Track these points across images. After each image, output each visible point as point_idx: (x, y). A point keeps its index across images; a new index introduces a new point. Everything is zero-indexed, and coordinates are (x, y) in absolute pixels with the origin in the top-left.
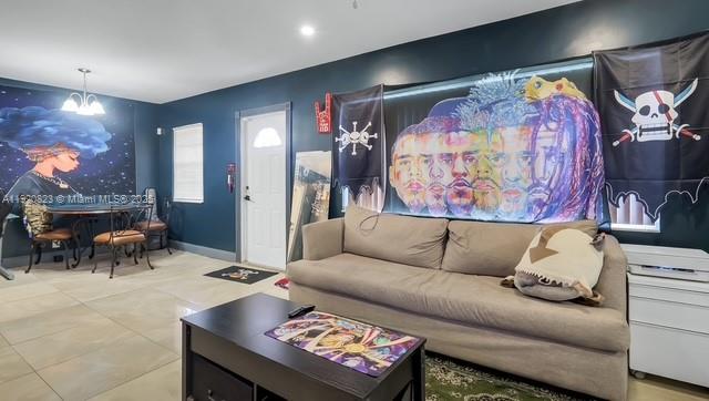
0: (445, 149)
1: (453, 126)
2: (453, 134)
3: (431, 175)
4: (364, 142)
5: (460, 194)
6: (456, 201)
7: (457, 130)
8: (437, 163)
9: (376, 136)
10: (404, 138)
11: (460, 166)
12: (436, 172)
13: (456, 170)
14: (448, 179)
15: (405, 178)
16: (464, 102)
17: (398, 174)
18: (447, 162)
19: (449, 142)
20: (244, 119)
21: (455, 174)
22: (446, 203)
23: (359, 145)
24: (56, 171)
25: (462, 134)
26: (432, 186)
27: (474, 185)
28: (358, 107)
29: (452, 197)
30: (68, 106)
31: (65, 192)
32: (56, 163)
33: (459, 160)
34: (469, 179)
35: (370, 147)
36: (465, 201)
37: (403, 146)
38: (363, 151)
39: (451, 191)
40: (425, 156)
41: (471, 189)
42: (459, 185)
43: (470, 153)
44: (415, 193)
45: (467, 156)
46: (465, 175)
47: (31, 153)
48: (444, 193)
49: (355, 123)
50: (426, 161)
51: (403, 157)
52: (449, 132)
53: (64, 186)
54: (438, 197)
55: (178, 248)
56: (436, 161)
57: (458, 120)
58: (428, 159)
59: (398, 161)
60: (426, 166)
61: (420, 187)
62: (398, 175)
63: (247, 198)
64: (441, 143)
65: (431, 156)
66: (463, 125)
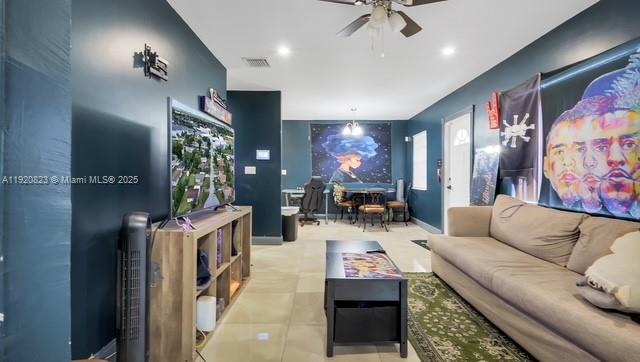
0: (600, 134)
1: (608, 106)
2: (608, 116)
3: (585, 165)
4: (522, 134)
5: (618, 187)
6: (613, 195)
7: (612, 110)
8: (591, 151)
9: (532, 127)
10: (559, 125)
11: (616, 153)
12: (589, 161)
13: (612, 158)
14: (602, 169)
15: (559, 168)
16: (621, 75)
17: (553, 164)
18: (601, 148)
19: (603, 125)
20: (447, 124)
21: (610, 163)
22: (600, 197)
23: (518, 137)
24: (350, 168)
25: (619, 114)
26: (587, 177)
27: (634, 176)
28: (519, 101)
29: (609, 190)
30: (346, 131)
31: (355, 180)
32: (350, 163)
33: (615, 146)
34: (627, 168)
35: (527, 139)
36: (624, 196)
37: (557, 135)
38: (521, 143)
39: (606, 184)
40: (578, 143)
41: (630, 181)
42: (617, 176)
43: (628, 136)
44: (567, 184)
45: (625, 140)
46: (622, 163)
47: (340, 158)
48: (597, 185)
49: (516, 117)
50: (580, 150)
51: (557, 146)
52: (603, 113)
53: (354, 177)
54: (592, 190)
55: (414, 222)
56: (589, 149)
57: (614, 98)
58: (581, 146)
59: (553, 151)
60: (580, 154)
61: (574, 178)
62: (552, 166)
63: (450, 187)
64: (594, 128)
65: (583, 143)
66: (620, 103)
